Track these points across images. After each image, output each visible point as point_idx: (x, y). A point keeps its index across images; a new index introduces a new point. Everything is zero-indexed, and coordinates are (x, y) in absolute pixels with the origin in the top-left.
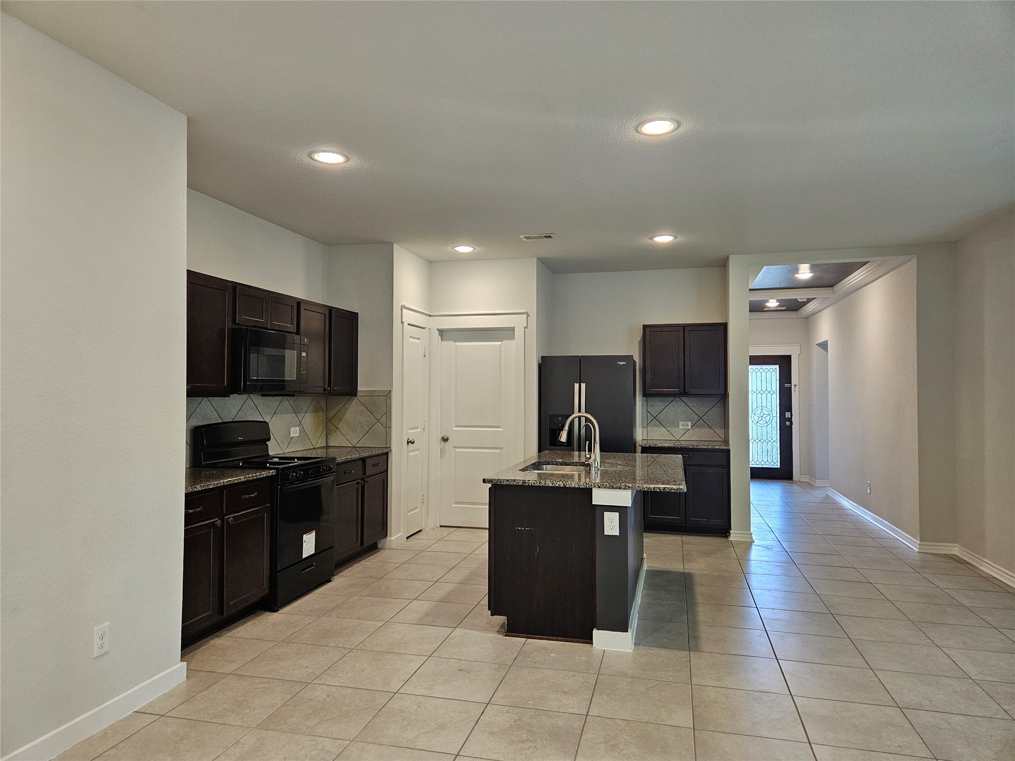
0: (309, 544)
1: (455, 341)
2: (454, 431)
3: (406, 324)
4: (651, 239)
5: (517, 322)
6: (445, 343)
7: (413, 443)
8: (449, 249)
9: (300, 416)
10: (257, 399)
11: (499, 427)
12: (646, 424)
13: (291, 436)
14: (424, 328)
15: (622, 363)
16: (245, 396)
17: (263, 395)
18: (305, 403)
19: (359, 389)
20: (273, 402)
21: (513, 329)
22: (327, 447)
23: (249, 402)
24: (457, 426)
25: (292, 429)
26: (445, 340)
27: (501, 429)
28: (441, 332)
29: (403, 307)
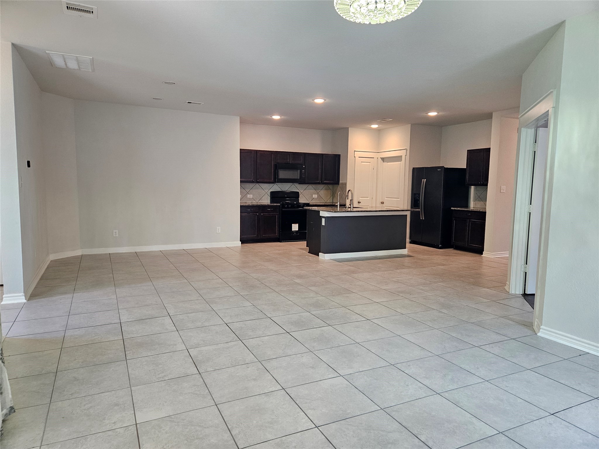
0: (295, 227)
1: (387, 162)
2: (386, 200)
3: (357, 158)
4: (427, 113)
5: (402, 153)
6: (384, 163)
7: (360, 203)
8: (369, 126)
9: (318, 191)
10: (297, 185)
11: (398, 198)
12: (475, 200)
13: (313, 197)
14: (374, 158)
15: (439, 170)
16: (291, 184)
17: (299, 184)
18: (321, 186)
19: (340, 182)
20: (305, 186)
21: (401, 156)
22: (333, 202)
23: (293, 186)
24: (387, 198)
25: (313, 195)
26: (385, 162)
27: (399, 199)
28: (383, 159)
29: (355, 151)
